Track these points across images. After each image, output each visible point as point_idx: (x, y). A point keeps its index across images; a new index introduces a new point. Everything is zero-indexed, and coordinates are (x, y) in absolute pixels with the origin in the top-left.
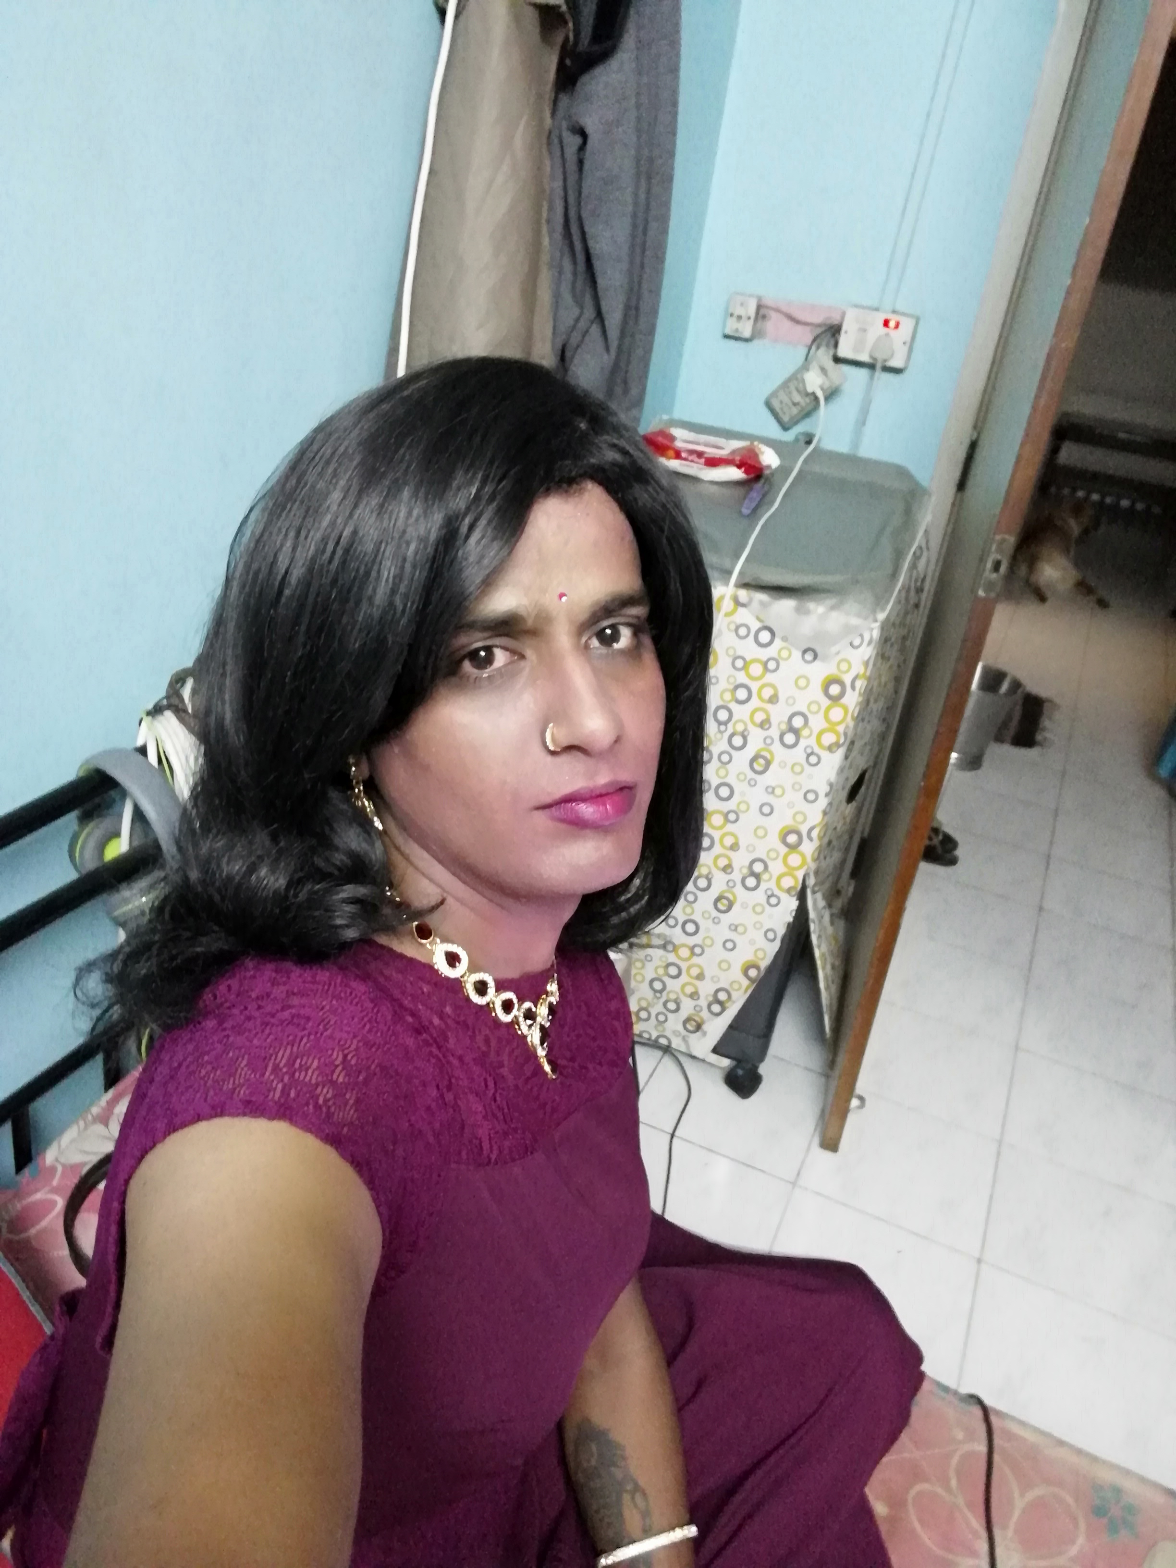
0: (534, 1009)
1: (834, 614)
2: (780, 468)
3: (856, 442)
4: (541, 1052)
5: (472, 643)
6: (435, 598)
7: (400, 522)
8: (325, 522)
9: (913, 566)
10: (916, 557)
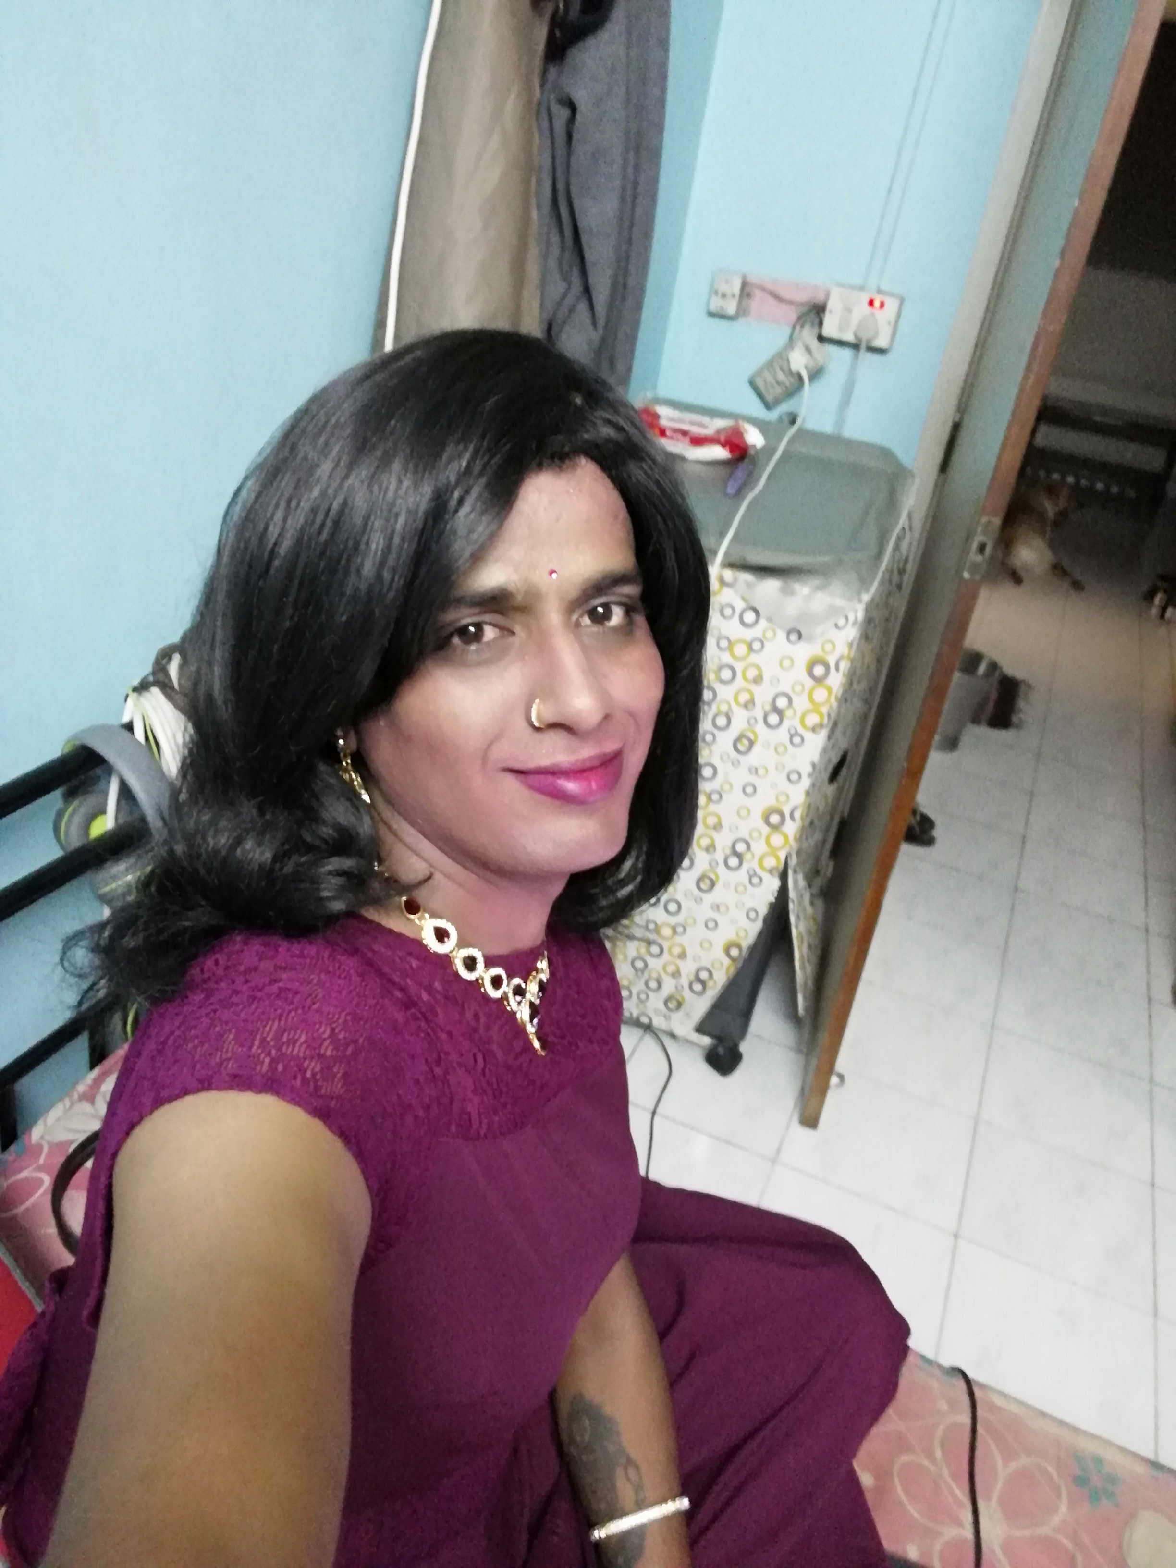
0: (523, 986)
1: (819, 595)
2: (764, 448)
3: (840, 421)
4: (531, 1029)
5: (463, 618)
6: (423, 570)
7: (390, 494)
8: (316, 492)
9: (897, 547)
10: (900, 539)
